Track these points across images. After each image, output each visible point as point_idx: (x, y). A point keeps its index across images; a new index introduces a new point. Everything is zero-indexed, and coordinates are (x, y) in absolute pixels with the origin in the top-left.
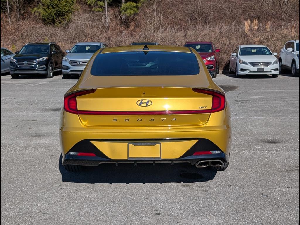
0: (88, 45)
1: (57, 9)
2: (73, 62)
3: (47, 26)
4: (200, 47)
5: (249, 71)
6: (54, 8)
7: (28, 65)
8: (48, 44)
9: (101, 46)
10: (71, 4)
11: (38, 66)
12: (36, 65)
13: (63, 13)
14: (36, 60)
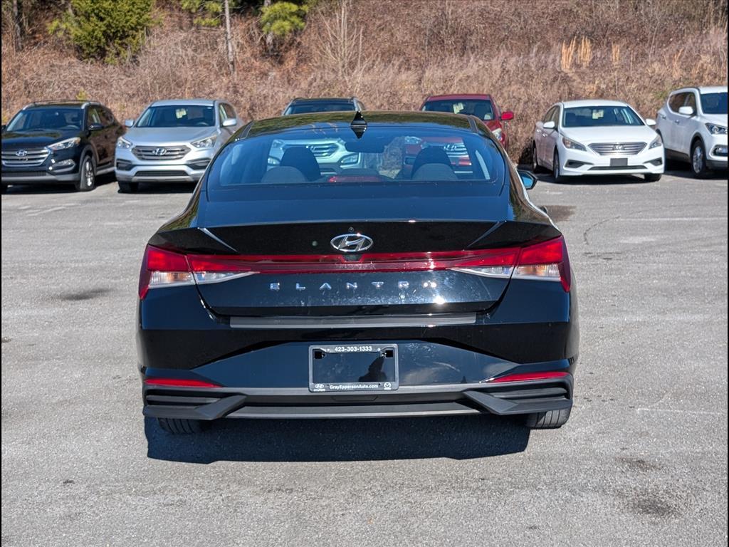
0: (180, 107)
1: (109, 22)
2: (143, 151)
3: (87, 62)
4: (462, 108)
5: (591, 166)
6: (102, 19)
7: (29, 159)
8: (80, 105)
9: (213, 107)
10: (142, 10)
11: (53, 161)
12: (48, 159)
13: (124, 31)
14: (50, 146)
